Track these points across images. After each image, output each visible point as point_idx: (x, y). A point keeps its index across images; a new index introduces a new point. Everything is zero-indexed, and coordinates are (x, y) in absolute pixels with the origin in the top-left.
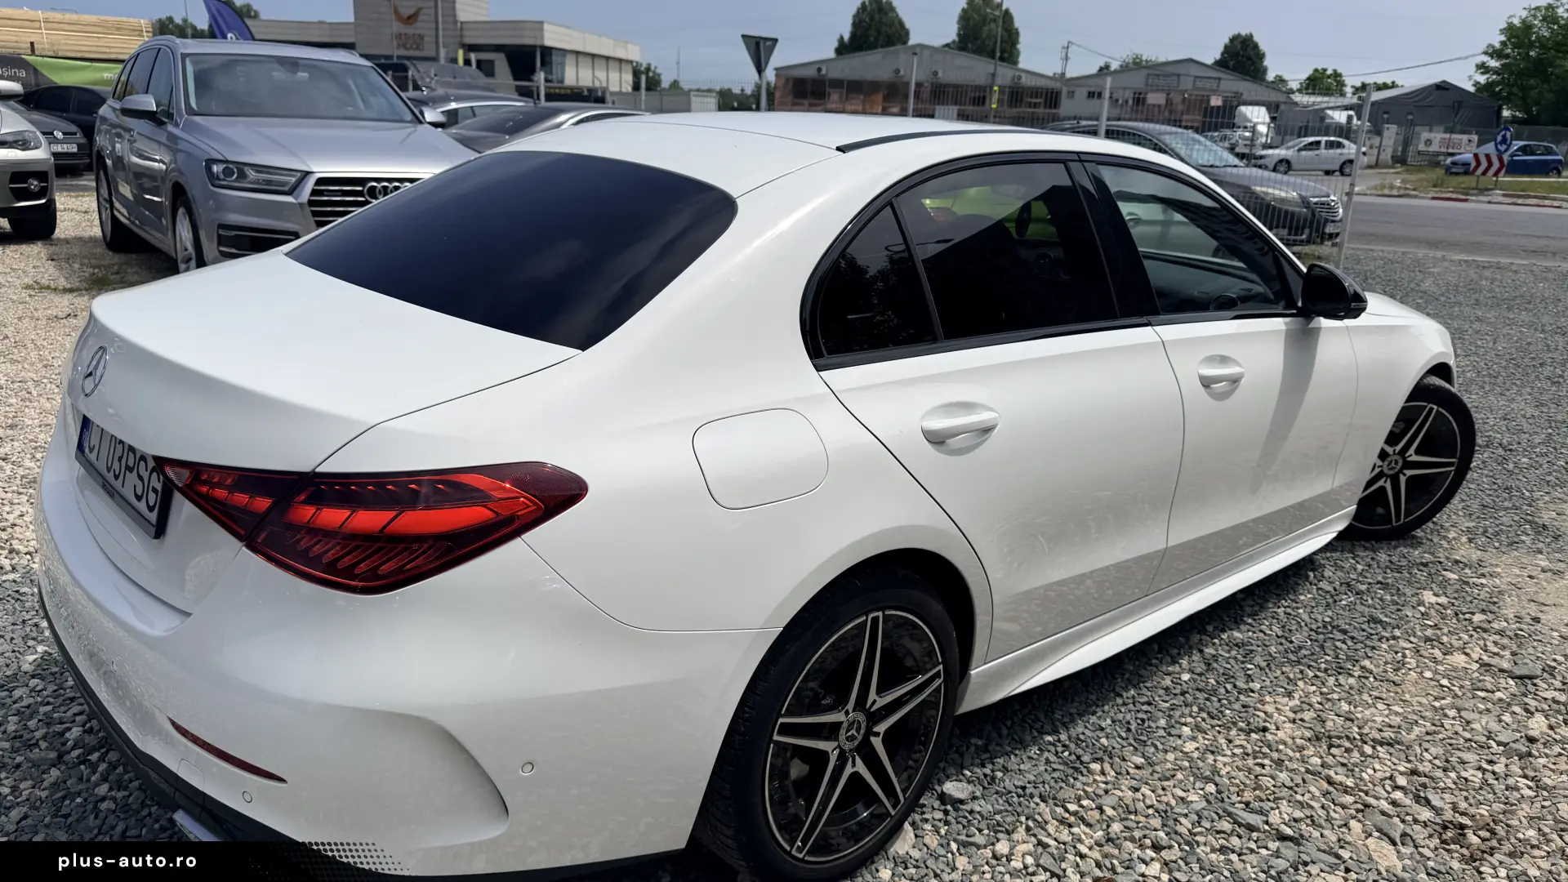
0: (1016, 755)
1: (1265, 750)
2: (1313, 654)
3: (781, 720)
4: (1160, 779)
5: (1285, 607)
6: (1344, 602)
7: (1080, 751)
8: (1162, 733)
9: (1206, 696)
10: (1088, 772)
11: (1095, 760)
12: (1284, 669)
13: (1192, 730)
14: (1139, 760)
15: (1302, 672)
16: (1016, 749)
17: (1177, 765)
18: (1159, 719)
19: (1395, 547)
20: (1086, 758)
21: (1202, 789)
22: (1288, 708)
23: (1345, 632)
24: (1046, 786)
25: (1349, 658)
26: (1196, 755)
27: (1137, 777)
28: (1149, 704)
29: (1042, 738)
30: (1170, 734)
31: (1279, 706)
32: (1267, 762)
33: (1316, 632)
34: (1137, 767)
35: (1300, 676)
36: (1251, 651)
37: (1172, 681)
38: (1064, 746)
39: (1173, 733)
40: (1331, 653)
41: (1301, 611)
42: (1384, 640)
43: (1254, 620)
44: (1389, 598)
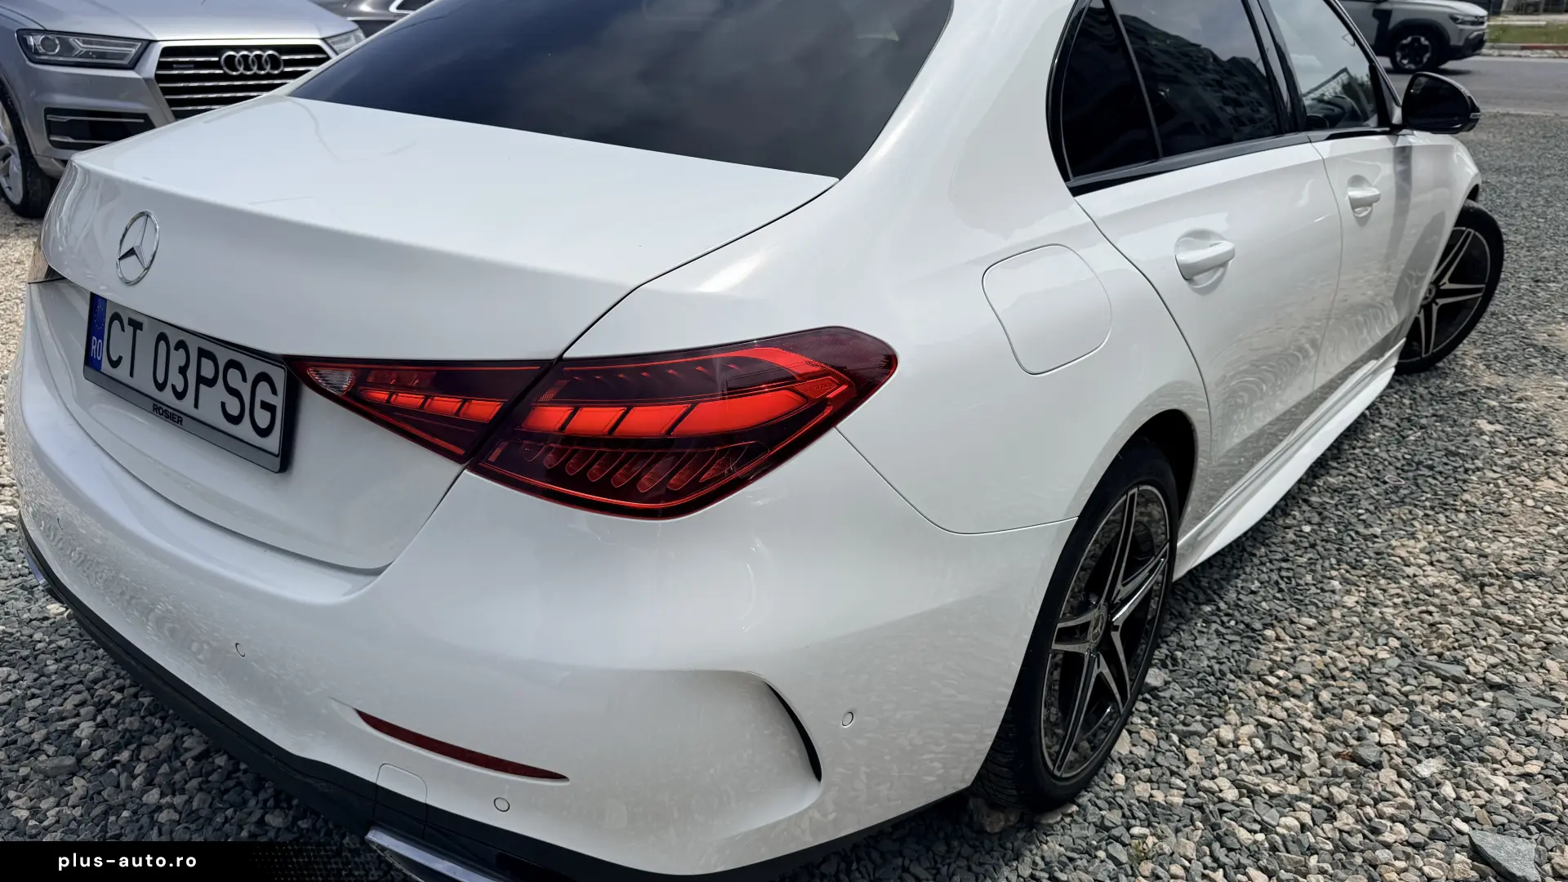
0: (1183, 631)
1: (1422, 596)
2: (1412, 493)
3: (1060, 625)
4: (1339, 639)
5: (1361, 448)
6: (1412, 438)
7: (1247, 619)
8: (1313, 590)
9: (1337, 546)
10: (1264, 639)
11: (1266, 626)
12: (1392, 510)
13: (1341, 583)
14: (1312, 622)
15: (1410, 512)
16: (1182, 624)
17: (1348, 622)
18: (1304, 576)
19: (1427, 379)
20: (1257, 625)
21: (1386, 645)
22: (1417, 550)
23: (1431, 468)
24: (1232, 660)
25: (1447, 494)
26: (1359, 609)
27: (1316, 639)
28: (1285, 560)
29: (1200, 609)
30: (1323, 590)
31: (1409, 549)
32: (1431, 608)
33: (1403, 470)
34: (1310, 629)
35: (1410, 517)
36: (1353, 495)
37: (1295, 534)
38: (1227, 615)
39: (1326, 588)
40: (1428, 490)
41: (1377, 450)
42: (1470, 472)
43: (1338, 463)
44: (1449, 429)
